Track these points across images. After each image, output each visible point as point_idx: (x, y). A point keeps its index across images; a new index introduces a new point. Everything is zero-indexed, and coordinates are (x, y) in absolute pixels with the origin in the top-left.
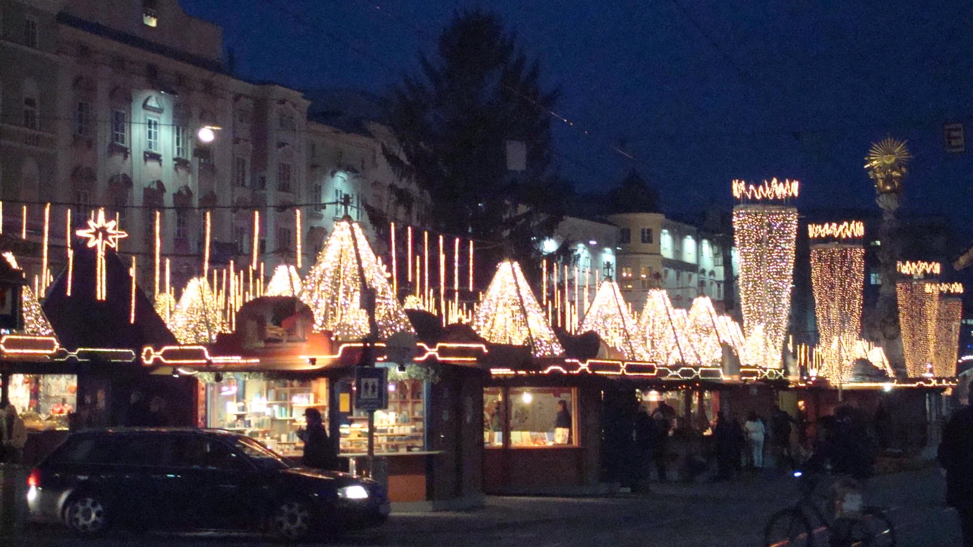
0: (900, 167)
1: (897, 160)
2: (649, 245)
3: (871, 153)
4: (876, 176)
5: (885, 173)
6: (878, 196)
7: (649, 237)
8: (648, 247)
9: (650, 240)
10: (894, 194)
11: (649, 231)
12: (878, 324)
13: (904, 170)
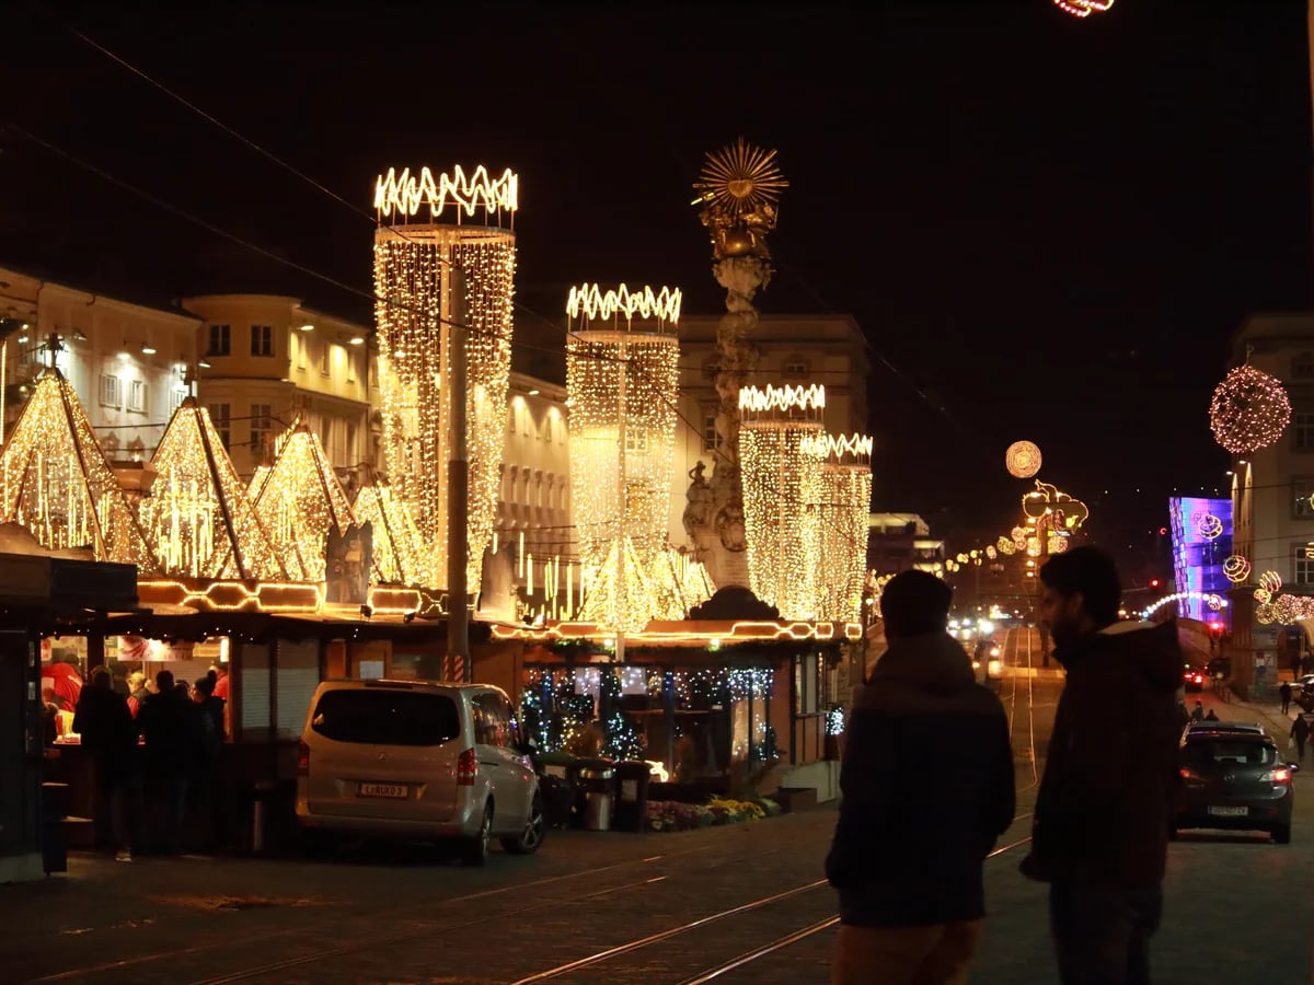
0: (761, 203)
1: (754, 191)
2: (266, 359)
3: (705, 175)
4: (714, 222)
5: (731, 216)
6: (718, 262)
7: (268, 345)
8: (262, 364)
9: (267, 351)
10: (748, 259)
11: (267, 331)
12: (711, 519)
13: (768, 210)
